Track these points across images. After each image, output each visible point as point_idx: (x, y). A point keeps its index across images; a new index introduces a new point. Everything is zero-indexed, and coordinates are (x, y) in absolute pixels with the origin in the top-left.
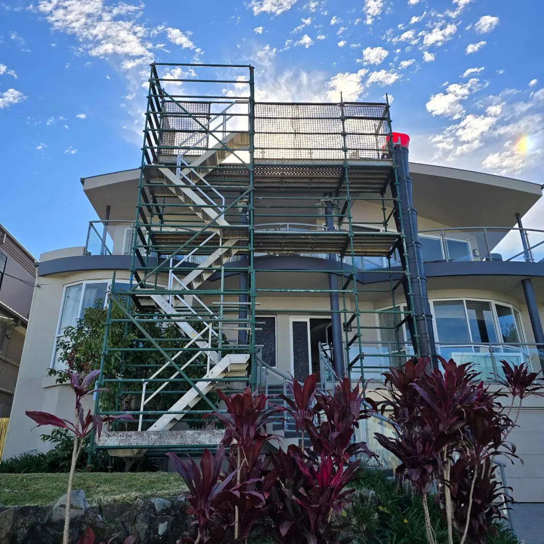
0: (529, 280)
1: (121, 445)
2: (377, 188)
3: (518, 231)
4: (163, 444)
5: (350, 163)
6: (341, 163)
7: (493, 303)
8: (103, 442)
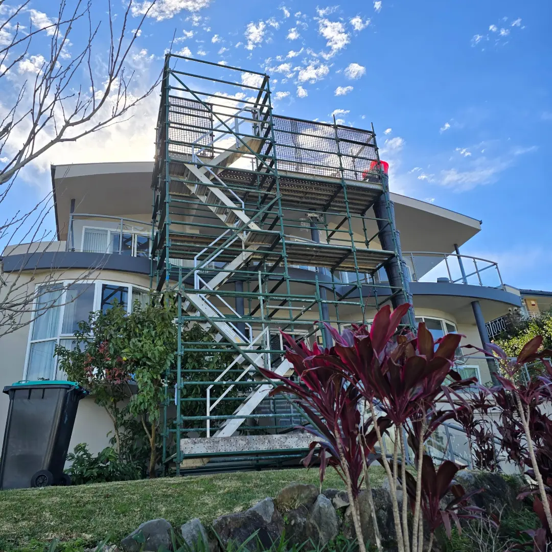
0: (478, 302)
1: (209, 452)
2: (359, 209)
3: (456, 257)
4: (252, 450)
5: (347, 183)
6: (338, 181)
7: (444, 322)
8: (189, 449)
